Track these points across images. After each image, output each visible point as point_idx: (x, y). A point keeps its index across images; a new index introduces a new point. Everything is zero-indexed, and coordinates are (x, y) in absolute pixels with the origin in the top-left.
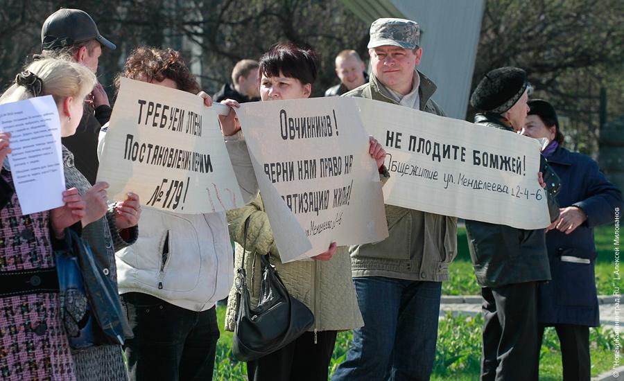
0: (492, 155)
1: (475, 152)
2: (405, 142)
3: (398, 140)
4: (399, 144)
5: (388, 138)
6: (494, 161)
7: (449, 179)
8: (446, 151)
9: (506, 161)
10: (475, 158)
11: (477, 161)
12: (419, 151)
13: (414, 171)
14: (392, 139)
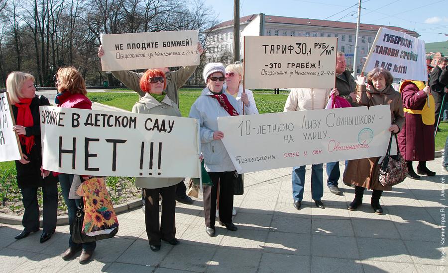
0: (172, 42)
1: (163, 42)
2: (125, 46)
3: (121, 47)
4: (122, 48)
5: (116, 47)
6: (173, 44)
7: (151, 55)
8: (148, 45)
9: (179, 43)
10: (164, 45)
11: (164, 46)
12: (133, 48)
13: (132, 56)
14: (118, 47)
